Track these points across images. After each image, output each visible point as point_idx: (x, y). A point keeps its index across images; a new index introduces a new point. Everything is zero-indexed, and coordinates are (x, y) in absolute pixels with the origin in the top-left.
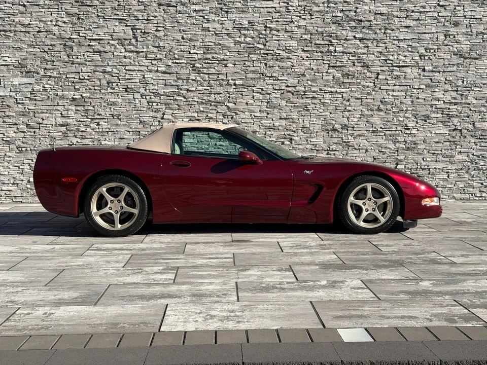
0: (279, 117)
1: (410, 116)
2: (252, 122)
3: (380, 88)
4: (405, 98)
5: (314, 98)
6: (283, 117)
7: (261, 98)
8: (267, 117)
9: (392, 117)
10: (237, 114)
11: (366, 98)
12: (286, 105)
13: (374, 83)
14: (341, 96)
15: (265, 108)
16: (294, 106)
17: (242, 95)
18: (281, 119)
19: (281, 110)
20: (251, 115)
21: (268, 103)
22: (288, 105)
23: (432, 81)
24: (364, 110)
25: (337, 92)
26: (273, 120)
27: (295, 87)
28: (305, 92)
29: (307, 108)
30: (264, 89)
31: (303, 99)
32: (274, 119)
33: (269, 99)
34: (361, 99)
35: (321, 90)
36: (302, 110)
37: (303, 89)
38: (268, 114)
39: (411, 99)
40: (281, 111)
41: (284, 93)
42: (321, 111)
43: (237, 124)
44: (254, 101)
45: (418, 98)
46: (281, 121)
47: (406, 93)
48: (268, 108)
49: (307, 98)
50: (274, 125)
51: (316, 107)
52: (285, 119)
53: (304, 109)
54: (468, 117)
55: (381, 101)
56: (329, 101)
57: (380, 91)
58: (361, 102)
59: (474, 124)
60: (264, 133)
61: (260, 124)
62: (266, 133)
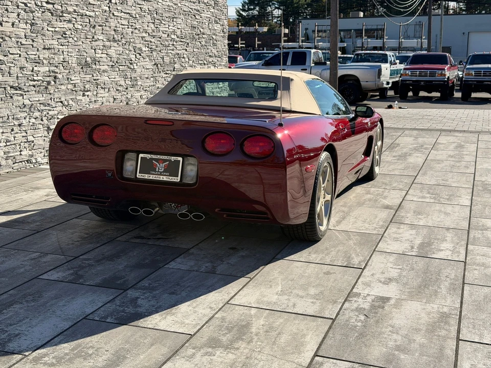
0: (43, 47)
1: (132, 49)
2: (19, 52)
3: (113, 14)
4: (128, 28)
5: (70, 21)
6: (47, 47)
7: (25, 18)
8: (32, 45)
9: (122, 49)
10: (5, 40)
11: (106, 26)
12: (48, 30)
13: (109, 7)
14: (88, 21)
15: (29, 34)
16: (55, 31)
17: (7, 10)
18: (44, 49)
19: (44, 35)
20: (17, 42)
21: (32, 24)
22: (50, 29)
23: (141, 10)
24: (104, 40)
25: (86, 15)
26: (38, 50)
27: (53, 4)
28: (62, 12)
29: (65, 34)
30: (29, 5)
31: (61, 22)
32: (40, 49)
33: (33, 19)
34: (102, 26)
35: (75, 11)
36: (61, 37)
37: (60, 8)
38: (33, 41)
39: (131, 30)
40: (44, 38)
41: (45, 12)
42: (75, 39)
43: (5, 56)
44: (19, 21)
45: (136, 29)
46: (45, 51)
47: (128, 22)
48: (32, 32)
49: (65, 21)
50: (39, 57)
51: (72, 34)
52: (49, 49)
53: (62, 36)
54: (160, 51)
55: (114, 30)
56: (80, 27)
57: (113, 17)
58: (103, 29)
59: (163, 58)
60: (31, 69)
61: (27, 56)
62: (33, 69)
